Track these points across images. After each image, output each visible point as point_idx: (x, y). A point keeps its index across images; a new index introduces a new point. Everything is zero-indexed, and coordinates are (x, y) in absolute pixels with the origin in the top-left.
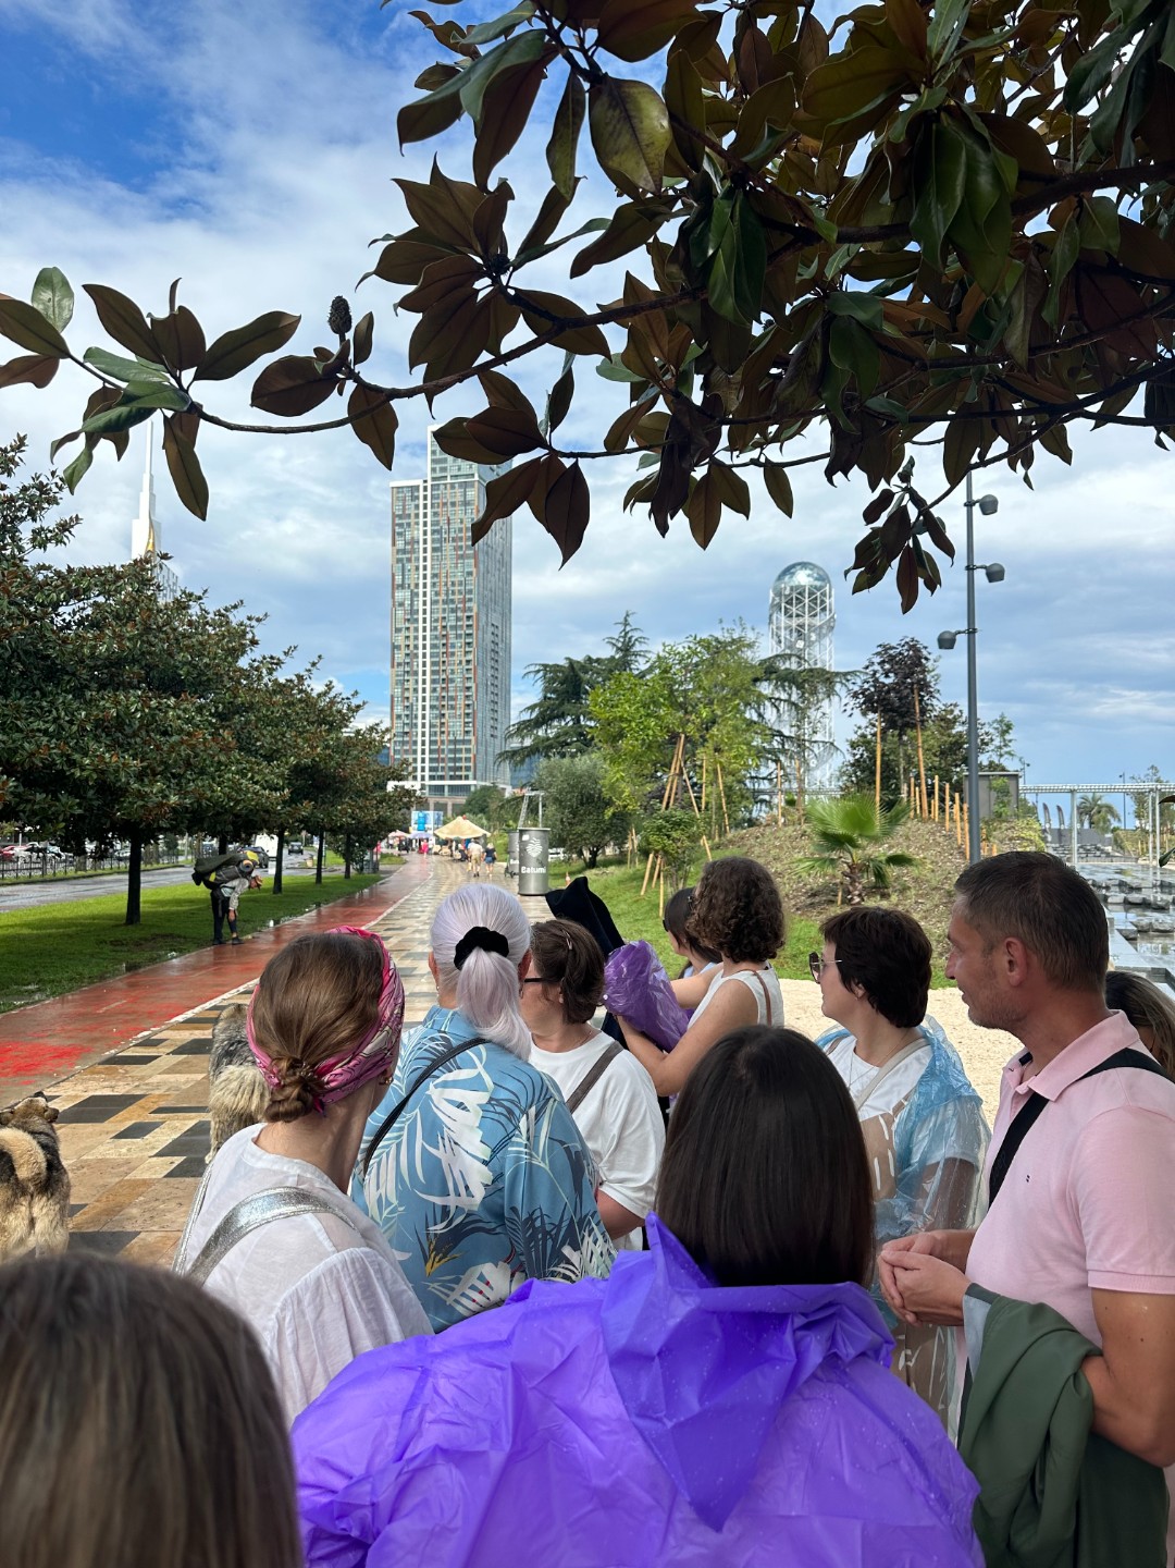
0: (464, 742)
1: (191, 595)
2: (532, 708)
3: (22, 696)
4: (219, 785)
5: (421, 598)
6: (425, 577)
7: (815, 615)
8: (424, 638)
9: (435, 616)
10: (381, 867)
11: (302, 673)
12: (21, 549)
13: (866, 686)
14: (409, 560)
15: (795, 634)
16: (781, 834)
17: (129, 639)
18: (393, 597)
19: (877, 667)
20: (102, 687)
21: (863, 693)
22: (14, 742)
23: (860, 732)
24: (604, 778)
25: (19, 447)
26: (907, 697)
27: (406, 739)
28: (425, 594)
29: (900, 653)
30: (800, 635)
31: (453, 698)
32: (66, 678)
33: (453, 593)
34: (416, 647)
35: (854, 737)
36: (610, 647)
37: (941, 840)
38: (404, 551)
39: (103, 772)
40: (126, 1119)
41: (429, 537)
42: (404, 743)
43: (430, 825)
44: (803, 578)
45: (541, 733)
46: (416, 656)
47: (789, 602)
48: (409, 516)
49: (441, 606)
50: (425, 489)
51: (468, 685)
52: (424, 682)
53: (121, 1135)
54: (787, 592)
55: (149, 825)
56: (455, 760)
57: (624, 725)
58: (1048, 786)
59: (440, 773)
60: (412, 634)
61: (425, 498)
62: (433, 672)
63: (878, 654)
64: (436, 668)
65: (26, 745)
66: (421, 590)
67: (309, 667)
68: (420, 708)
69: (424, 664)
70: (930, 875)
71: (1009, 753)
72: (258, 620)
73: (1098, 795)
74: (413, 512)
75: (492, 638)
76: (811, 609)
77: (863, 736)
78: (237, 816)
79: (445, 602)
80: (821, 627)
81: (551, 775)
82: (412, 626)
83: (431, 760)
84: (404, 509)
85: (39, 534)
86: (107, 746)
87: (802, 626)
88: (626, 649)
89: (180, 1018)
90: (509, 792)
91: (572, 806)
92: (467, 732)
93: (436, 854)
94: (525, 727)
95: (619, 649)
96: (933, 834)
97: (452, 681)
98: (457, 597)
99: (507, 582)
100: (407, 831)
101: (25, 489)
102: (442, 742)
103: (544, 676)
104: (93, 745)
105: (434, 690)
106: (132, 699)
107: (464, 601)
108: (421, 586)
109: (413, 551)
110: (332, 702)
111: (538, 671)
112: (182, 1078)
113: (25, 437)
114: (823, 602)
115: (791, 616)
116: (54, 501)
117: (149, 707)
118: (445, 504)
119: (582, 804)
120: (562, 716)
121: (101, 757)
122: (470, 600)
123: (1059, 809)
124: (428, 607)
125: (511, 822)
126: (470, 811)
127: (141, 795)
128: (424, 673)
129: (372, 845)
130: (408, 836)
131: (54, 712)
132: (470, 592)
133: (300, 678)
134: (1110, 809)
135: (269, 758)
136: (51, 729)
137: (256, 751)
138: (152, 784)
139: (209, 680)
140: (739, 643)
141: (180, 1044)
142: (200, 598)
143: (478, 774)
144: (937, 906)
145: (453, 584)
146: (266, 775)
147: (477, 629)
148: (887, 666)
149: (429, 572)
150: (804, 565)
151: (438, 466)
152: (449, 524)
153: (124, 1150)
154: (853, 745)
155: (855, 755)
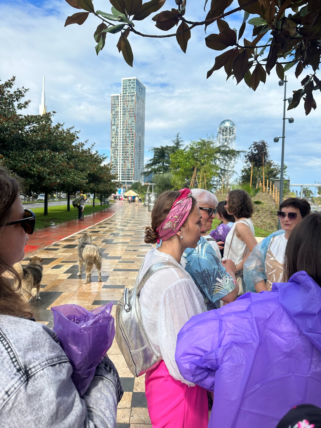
0: (131, 170)
1: (60, 124)
2: (151, 160)
3: (16, 151)
4: (69, 178)
5: (119, 128)
6: (120, 122)
7: (230, 135)
8: (120, 140)
9: (123, 134)
10: (110, 203)
11: (90, 148)
12: (15, 109)
13: (249, 154)
14: (116, 117)
15: (224, 141)
16: (222, 195)
17: (45, 136)
18: (111, 128)
19: (252, 148)
20: (38, 149)
21: (248, 156)
22: (15, 163)
23: (244, 168)
24: (172, 180)
25: (14, 80)
26: (261, 157)
27: (115, 168)
28: (120, 127)
29: (259, 145)
30: (226, 141)
31: (128, 157)
32: (28, 146)
33: (128, 127)
34: (118, 142)
35: (243, 169)
36: (173, 143)
37: (268, 197)
38: (115, 115)
39: (39, 172)
40: (54, 264)
41: (122, 111)
42: (114, 170)
43: (122, 192)
44: (227, 124)
45: (153, 167)
46: (118, 145)
47: (223, 131)
48: (116, 104)
49: (125, 131)
50: (121, 96)
51: (132, 153)
52: (120, 152)
53: (53, 268)
54: (223, 128)
55: (51, 188)
56: (128, 175)
57: (180, 164)
58: (295, 184)
59: (124, 178)
60: (117, 139)
61: (121, 99)
62: (123, 150)
63: (253, 144)
64: (123, 149)
65: (19, 164)
66: (119, 126)
67: (92, 146)
68: (119, 160)
69: (120, 147)
70: (266, 207)
71: (285, 175)
72: (78, 132)
73: (308, 187)
74: (117, 103)
75: (139, 140)
76: (229, 133)
77: (245, 169)
78: (74, 187)
79: (126, 130)
80: (232, 139)
81: (157, 179)
82: (117, 136)
83: (122, 175)
84: (115, 102)
85: (20, 105)
86: (40, 165)
87: (226, 138)
88: (178, 144)
89: (63, 239)
90: (143, 184)
91: (162, 188)
92: (132, 167)
93: (124, 200)
94: (148, 166)
95: (175, 144)
96: (266, 196)
97: (128, 152)
98: (129, 128)
99: (144, 124)
100: (115, 194)
101: (15, 92)
102: (125, 170)
103: (155, 151)
104: (36, 165)
105: (123, 155)
106: (47, 152)
107: (131, 129)
108: (119, 125)
109: (117, 115)
110: (97, 157)
111: (153, 150)
112: (67, 254)
113: (15, 77)
114: (233, 131)
115: (224, 135)
116: (23, 96)
117: (51, 155)
118: (126, 101)
119: (165, 187)
120: (159, 163)
121: (39, 169)
122: (133, 129)
123: (297, 191)
124: (121, 131)
125: (144, 192)
126: (133, 189)
127: (50, 179)
128: (120, 150)
129: (107, 197)
130: (116, 195)
131: (26, 156)
132: (133, 127)
133: (89, 149)
134: (311, 192)
135: (82, 171)
136: (25, 160)
137: (78, 169)
138: (52, 176)
139: (65, 149)
140: (210, 143)
141: (64, 246)
142: (62, 125)
143: (135, 179)
144: (268, 215)
145: (128, 124)
146: (81, 175)
147: (135, 138)
148: (255, 148)
149: (121, 121)
150: (228, 120)
151: (124, 90)
152: (127, 107)
153: (55, 272)
154: (243, 171)
155: (243, 174)
